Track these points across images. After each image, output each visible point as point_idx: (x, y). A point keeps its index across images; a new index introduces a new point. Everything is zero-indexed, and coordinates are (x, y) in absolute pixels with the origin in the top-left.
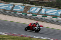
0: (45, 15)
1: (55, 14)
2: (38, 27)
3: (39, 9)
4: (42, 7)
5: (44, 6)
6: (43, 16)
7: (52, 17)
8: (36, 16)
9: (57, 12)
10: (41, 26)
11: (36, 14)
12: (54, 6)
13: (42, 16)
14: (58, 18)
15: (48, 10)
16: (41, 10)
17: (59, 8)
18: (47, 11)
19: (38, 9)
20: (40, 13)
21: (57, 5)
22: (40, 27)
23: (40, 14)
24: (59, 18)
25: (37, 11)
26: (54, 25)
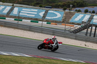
0: (19, 18)
1: (34, 16)
2: (56, 44)
3: (8, 8)
4: (13, 5)
5: (17, 3)
6: (15, 20)
7: (30, 21)
8: (5, 19)
9: (38, 12)
10: (60, 43)
11: (4, 16)
12: (33, 4)
13: (13, 19)
14: (39, 22)
15: (23, 10)
16: (12, 10)
17: (41, 6)
18: (22, 12)
19: (6, 8)
20: (11, 14)
21: (38, 2)
22: (59, 45)
23: (11, 17)
24: (41, 22)
25: (5, 12)
26: (33, 33)
